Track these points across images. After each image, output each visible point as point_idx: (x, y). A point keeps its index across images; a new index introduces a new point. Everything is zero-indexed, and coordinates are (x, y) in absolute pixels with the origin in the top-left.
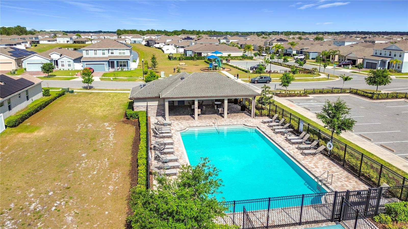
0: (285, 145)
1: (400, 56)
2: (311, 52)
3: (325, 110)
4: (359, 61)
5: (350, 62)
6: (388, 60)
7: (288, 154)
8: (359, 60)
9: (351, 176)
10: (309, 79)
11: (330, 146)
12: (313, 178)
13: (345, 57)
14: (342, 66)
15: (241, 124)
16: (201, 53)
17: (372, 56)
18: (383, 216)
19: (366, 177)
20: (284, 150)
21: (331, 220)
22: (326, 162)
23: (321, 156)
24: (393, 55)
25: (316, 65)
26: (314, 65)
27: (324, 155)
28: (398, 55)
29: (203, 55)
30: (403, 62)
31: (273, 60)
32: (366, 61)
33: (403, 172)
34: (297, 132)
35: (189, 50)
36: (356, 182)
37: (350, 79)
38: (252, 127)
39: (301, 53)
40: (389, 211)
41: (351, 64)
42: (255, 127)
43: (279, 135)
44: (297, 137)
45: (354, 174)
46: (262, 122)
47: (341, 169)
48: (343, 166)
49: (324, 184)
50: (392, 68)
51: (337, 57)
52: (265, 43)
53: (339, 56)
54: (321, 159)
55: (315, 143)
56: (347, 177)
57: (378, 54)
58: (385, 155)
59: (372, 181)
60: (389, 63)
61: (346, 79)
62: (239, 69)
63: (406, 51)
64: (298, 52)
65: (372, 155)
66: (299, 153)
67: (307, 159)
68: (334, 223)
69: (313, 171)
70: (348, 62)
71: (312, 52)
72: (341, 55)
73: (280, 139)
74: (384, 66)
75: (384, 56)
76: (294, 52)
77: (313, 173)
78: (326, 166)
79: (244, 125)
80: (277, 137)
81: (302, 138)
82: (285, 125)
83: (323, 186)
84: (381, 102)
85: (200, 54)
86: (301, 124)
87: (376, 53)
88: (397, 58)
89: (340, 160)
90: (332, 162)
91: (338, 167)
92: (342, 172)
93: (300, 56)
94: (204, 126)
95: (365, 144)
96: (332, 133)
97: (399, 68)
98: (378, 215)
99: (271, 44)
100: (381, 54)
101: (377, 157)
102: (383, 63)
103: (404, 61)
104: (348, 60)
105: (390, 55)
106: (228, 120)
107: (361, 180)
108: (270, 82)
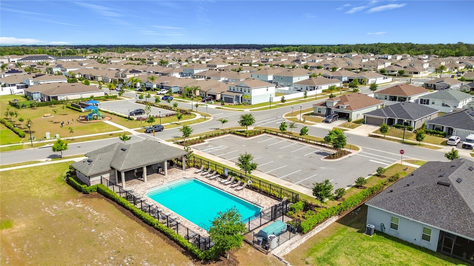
0: (221, 186)
1: (249, 92)
2: (172, 87)
3: (240, 160)
4: (218, 97)
5: (211, 97)
6: (241, 95)
7: (228, 192)
8: (218, 95)
9: (266, 197)
10: (191, 121)
11: (249, 182)
12: (250, 203)
13: (206, 92)
14: (206, 101)
15: (182, 178)
16: (57, 97)
17: (228, 91)
18: (290, 212)
19: (273, 196)
20: (224, 190)
21: (271, 221)
22: (250, 192)
23: (245, 189)
24: (243, 91)
25: (183, 101)
26: (181, 101)
27: (248, 188)
28: (247, 91)
29: (59, 98)
30: (251, 97)
31: (142, 100)
32: (224, 96)
33: (286, 188)
34: (224, 177)
35: (36, 93)
36: (270, 199)
37: (227, 121)
38: (190, 178)
39: (162, 87)
40: (291, 209)
41: (213, 99)
42: (193, 178)
43: (213, 180)
44: (226, 180)
45: (267, 196)
46: (195, 173)
47: (260, 194)
48: (260, 192)
49: (258, 205)
50: (244, 101)
51: (198, 93)
52: (117, 75)
53: (200, 91)
54: (247, 191)
55: (239, 182)
56: (265, 198)
57: (232, 90)
58: (274, 180)
59: (277, 197)
60: (242, 97)
61: (224, 122)
62: (118, 116)
63: (252, 88)
64: (159, 86)
65: (268, 181)
66: (233, 190)
67: (240, 193)
68: (272, 222)
69: (248, 199)
70: (210, 98)
71: (174, 87)
72: (202, 90)
73: (216, 183)
74: (239, 100)
75: (236, 91)
76: (155, 86)
77: (249, 200)
78: (252, 194)
79: (184, 178)
80: (213, 182)
81: (230, 180)
82: (213, 173)
83: (258, 206)
84: (253, 139)
85: (55, 98)
86: (225, 171)
87: (230, 89)
88: (247, 93)
89: (256, 189)
90: (253, 191)
91: (258, 193)
92: (261, 196)
93: (163, 91)
94: (158, 186)
95: (261, 175)
96: (246, 173)
97: (249, 101)
98: (288, 212)
99: (124, 76)
100: (234, 90)
101: (271, 182)
102: (237, 97)
103: (252, 95)
104: (209, 95)
105: (241, 91)
106: (170, 176)
107: (272, 198)
108: (163, 129)
